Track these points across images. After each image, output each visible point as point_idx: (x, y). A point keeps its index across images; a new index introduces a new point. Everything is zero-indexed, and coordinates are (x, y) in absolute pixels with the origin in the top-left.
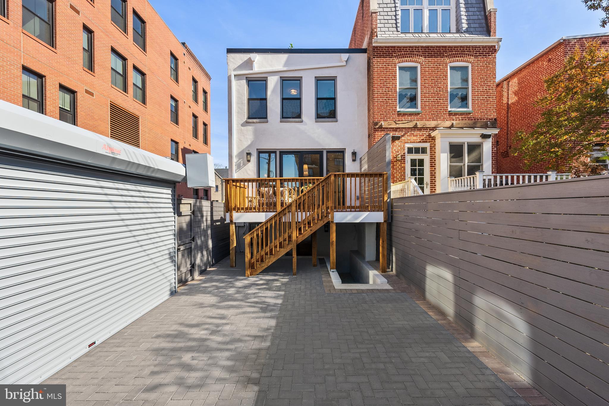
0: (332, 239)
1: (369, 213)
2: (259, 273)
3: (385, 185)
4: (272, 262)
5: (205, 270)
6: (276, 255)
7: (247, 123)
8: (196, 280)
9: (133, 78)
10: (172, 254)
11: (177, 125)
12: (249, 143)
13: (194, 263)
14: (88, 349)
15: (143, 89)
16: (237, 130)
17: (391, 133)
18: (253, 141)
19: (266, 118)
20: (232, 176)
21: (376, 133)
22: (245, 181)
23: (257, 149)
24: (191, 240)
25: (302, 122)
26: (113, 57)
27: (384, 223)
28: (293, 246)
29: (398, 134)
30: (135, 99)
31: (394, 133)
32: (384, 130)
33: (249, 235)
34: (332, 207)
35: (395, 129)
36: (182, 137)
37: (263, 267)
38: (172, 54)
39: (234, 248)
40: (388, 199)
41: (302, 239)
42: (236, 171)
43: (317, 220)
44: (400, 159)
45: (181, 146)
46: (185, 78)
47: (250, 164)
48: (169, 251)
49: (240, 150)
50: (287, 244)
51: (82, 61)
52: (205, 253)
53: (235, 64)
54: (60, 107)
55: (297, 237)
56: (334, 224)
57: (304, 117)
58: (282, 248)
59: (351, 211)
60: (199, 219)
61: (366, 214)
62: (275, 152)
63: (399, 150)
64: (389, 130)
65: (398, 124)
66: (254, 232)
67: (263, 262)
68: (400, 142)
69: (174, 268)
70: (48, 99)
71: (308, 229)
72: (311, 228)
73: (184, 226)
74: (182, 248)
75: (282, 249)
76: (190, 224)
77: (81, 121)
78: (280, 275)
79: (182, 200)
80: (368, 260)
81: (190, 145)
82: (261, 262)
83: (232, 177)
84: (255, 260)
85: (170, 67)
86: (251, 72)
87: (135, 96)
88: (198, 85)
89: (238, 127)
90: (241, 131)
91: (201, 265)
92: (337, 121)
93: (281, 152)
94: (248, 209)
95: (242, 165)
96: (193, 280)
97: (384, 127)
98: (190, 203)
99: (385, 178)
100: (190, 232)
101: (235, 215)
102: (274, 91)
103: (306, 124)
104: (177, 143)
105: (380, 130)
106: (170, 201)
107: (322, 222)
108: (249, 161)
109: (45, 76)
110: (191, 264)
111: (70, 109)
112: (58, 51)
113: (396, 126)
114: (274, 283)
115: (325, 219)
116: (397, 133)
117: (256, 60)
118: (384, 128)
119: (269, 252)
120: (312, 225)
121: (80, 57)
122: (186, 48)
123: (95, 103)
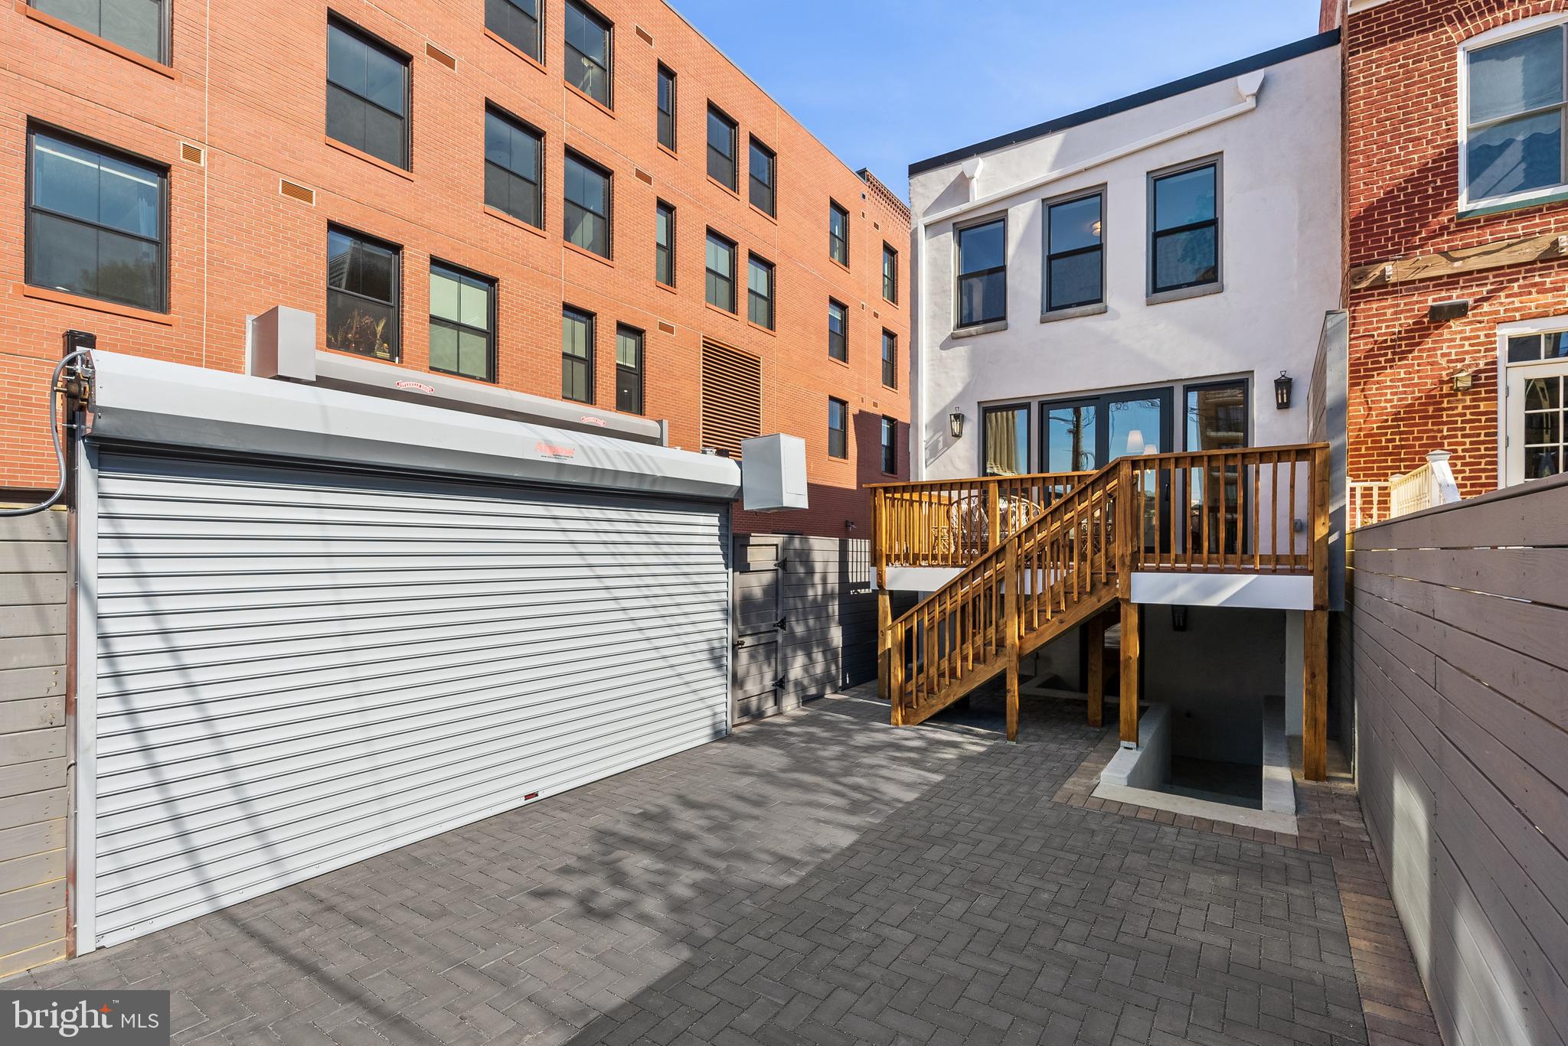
0: (1125, 652)
1: (1257, 578)
2: (925, 721)
3: (1317, 485)
4: (956, 698)
5: (820, 696)
6: (965, 680)
7: (953, 338)
8: (786, 716)
9: (751, 278)
10: (717, 653)
11: (845, 362)
12: (959, 388)
13: (784, 677)
14: (523, 802)
15: (770, 299)
16: (932, 360)
17: (1430, 299)
18: (969, 384)
19: (1004, 318)
20: (917, 475)
21: (1362, 306)
22: (951, 486)
23: (978, 403)
24: (774, 626)
25: (1106, 312)
26: (711, 246)
27: (1318, 613)
28: (1006, 663)
29: (1463, 295)
30: (751, 323)
31: (1444, 294)
32: (1396, 292)
33: (901, 622)
34: (1123, 556)
35: (1445, 280)
36: (856, 387)
37: (934, 708)
38: (834, 204)
39: (887, 652)
40: (1330, 534)
41: (1034, 645)
42: (928, 463)
43: (1079, 593)
44: (1469, 384)
45: (853, 410)
46: (865, 251)
47: (960, 443)
48: (709, 644)
49: (938, 410)
50: (994, 653)
51: (654, 271)
52: (818, 657)
53: (928, 197)
54: (618, 365)
55: (1020, 637)
56: (1132, 606)
57: (1111, 298)
58: (980, 663)
59: (1189, 570)
60: (800, 579)
61: (1244, 580)
62: (1026, 406)
63: (1467, 352)
64: (1417, 289)
65: (1462, 259)
66: (912, 615)
67: (934, 693)
68: (1471, 323)
69: (723, 681)
70: (599, 354)
71: (1052, 617)
72: (1060, 616)
73: (758, 593)
74: (748, 641)
75: (982, 666)
76: (774, 591)
77: (651, 385)
78: (977, 735)
79: (751, 538)
80: (1291, 733)
81: (875, 405)
82: (928, 693)
83: (918, 479)
84: (914, 686)
85: (828, 234)
86: (965, 207)
87: (753, 317)
88: (897, 258)
89: (932, 351)
90: (941, 362)
91: (806, 682)
92: (1221, 290)
93: (1042, 405)
94: (918, 559)
95: (941, 445)
96: (779, 713)
97: (1393, 280)
98: (775, 543)
99: (1317, 462)
100: (774, 608)
101: (889, 571)
102: (1023, 242)
103: (1117, 316)
104: (844, 403)
105: (1379, 294)
106: (716, 540)
107: (1094, 599)
108: (958, 436)
109: (595, 314)
110: (775, 677)
111: (636, 365)
112: (616, 262)
113: (1454, 268)
114: (944, 751)
115: (1103, 592)
116: (1455, 294)
117: (977, 174)
118: (1394, 285)
119: (947, 669)
120: (1063, 607)
121: (649, 262)
122: (868, 180)
123: (676, 345)
